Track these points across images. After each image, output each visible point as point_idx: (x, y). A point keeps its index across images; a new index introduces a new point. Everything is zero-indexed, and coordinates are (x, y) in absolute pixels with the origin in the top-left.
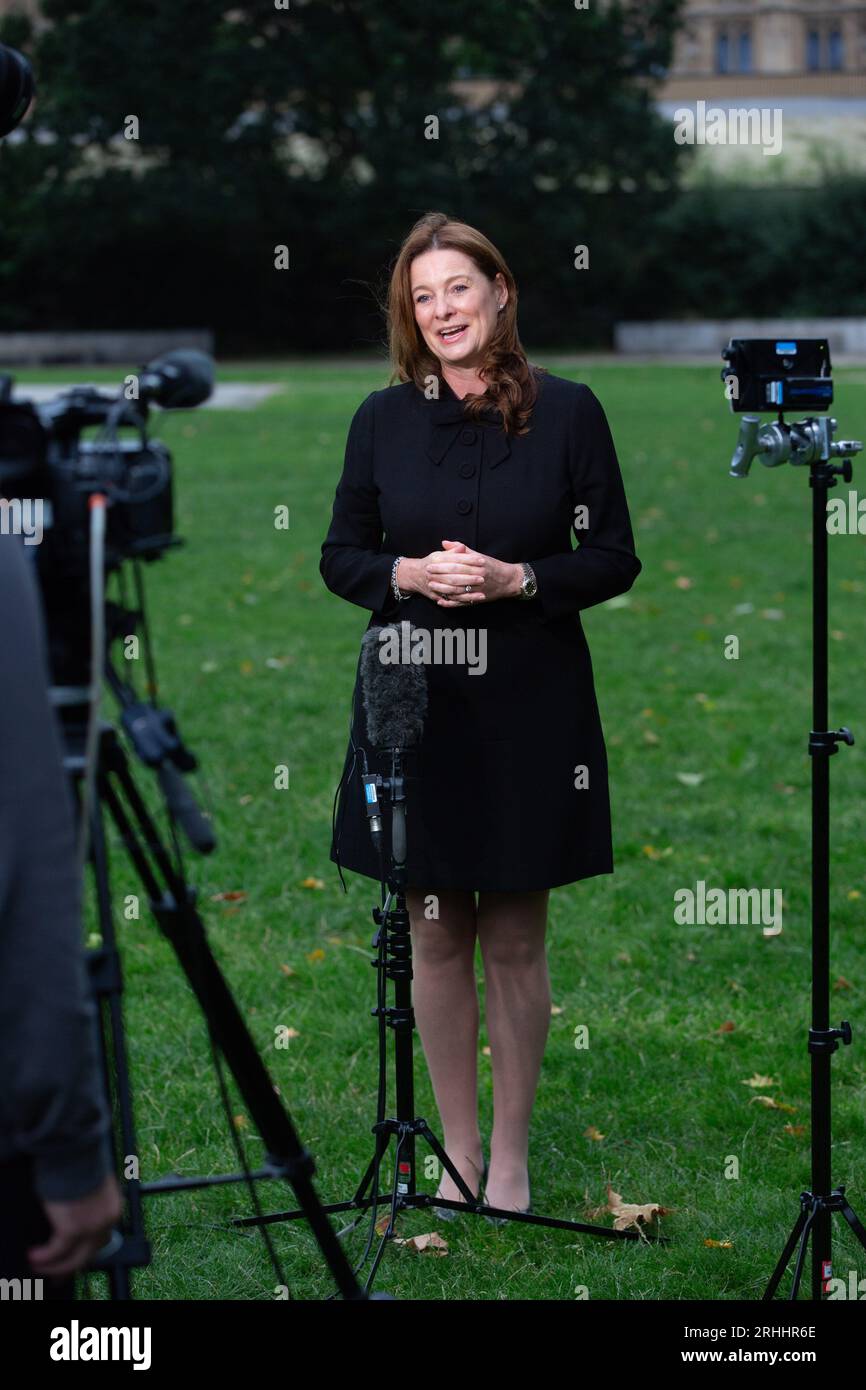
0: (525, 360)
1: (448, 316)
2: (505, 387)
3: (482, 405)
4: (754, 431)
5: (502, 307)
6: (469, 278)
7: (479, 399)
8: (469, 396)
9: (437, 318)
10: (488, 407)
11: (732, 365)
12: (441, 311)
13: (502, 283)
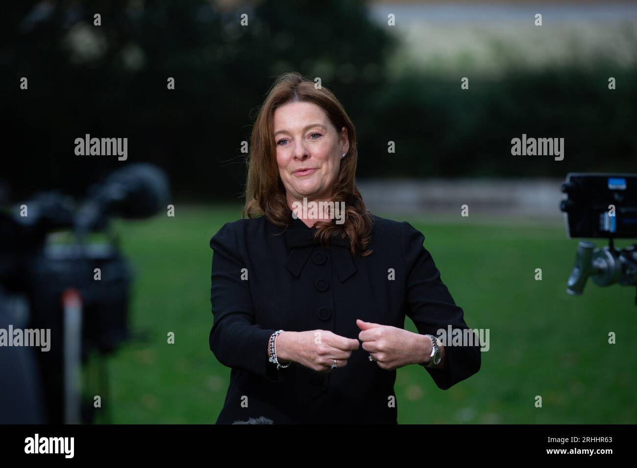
1: (305, 157)
2: (351, 218)
3: (330, 232)
4: (589, 255)
5: (344, 155)
6: (324, 128)
7: (328, 226)
9: (295, 158)
11: (570, 197)
12: (299, 152)
13: (346, 136)
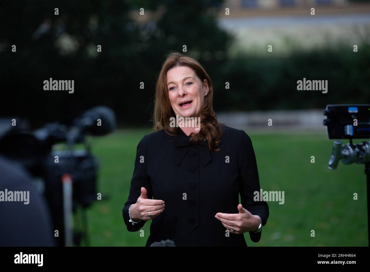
0: (216, 118)
1: (184, 95)
2: (209, 129)
3: (198, 138)
4: (339, 148)
5: (206, 94)
6: (194, 79)
7: (197, 135)
8: (192, 134)
9: (179, 96)
10: (201, 139)
12: (181, 93)
13: (207, 84)
